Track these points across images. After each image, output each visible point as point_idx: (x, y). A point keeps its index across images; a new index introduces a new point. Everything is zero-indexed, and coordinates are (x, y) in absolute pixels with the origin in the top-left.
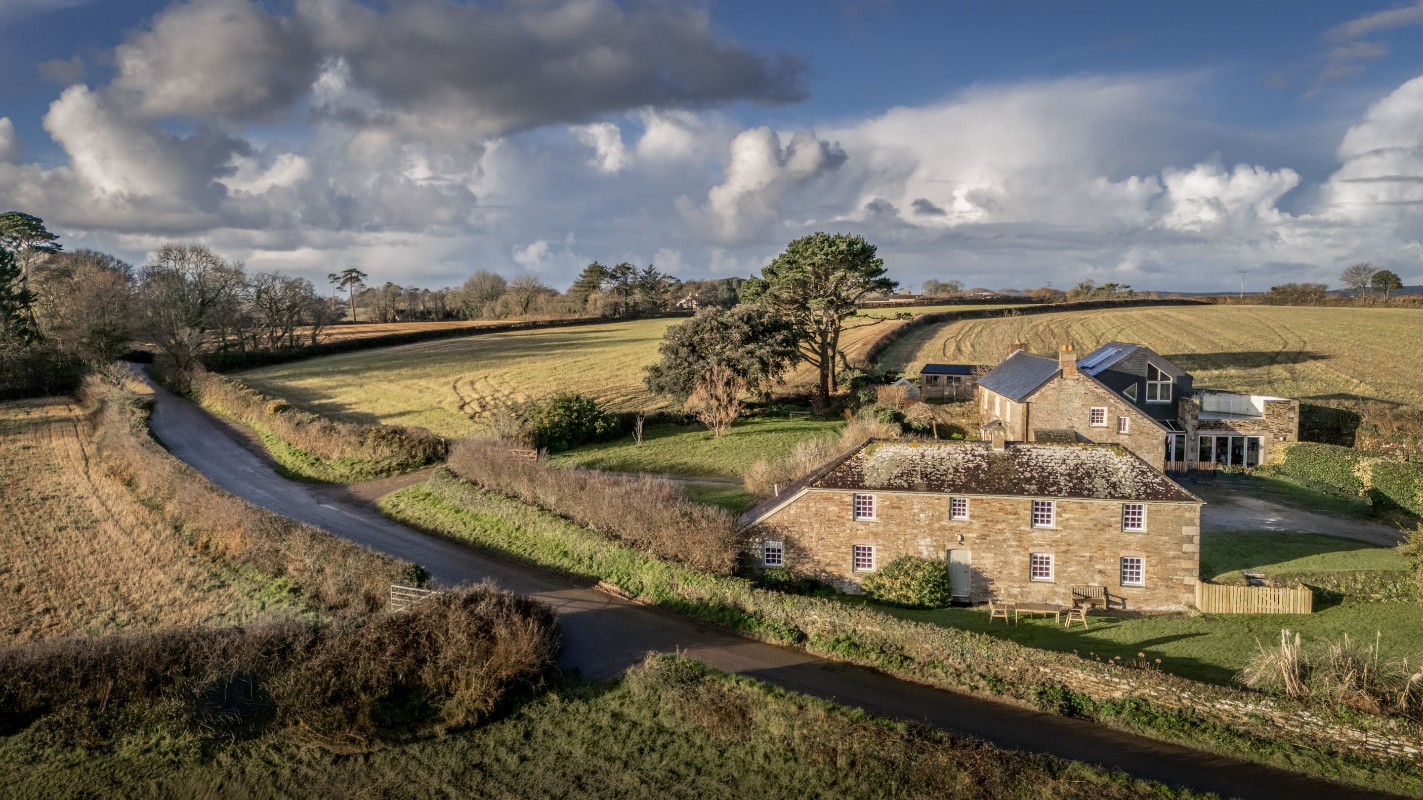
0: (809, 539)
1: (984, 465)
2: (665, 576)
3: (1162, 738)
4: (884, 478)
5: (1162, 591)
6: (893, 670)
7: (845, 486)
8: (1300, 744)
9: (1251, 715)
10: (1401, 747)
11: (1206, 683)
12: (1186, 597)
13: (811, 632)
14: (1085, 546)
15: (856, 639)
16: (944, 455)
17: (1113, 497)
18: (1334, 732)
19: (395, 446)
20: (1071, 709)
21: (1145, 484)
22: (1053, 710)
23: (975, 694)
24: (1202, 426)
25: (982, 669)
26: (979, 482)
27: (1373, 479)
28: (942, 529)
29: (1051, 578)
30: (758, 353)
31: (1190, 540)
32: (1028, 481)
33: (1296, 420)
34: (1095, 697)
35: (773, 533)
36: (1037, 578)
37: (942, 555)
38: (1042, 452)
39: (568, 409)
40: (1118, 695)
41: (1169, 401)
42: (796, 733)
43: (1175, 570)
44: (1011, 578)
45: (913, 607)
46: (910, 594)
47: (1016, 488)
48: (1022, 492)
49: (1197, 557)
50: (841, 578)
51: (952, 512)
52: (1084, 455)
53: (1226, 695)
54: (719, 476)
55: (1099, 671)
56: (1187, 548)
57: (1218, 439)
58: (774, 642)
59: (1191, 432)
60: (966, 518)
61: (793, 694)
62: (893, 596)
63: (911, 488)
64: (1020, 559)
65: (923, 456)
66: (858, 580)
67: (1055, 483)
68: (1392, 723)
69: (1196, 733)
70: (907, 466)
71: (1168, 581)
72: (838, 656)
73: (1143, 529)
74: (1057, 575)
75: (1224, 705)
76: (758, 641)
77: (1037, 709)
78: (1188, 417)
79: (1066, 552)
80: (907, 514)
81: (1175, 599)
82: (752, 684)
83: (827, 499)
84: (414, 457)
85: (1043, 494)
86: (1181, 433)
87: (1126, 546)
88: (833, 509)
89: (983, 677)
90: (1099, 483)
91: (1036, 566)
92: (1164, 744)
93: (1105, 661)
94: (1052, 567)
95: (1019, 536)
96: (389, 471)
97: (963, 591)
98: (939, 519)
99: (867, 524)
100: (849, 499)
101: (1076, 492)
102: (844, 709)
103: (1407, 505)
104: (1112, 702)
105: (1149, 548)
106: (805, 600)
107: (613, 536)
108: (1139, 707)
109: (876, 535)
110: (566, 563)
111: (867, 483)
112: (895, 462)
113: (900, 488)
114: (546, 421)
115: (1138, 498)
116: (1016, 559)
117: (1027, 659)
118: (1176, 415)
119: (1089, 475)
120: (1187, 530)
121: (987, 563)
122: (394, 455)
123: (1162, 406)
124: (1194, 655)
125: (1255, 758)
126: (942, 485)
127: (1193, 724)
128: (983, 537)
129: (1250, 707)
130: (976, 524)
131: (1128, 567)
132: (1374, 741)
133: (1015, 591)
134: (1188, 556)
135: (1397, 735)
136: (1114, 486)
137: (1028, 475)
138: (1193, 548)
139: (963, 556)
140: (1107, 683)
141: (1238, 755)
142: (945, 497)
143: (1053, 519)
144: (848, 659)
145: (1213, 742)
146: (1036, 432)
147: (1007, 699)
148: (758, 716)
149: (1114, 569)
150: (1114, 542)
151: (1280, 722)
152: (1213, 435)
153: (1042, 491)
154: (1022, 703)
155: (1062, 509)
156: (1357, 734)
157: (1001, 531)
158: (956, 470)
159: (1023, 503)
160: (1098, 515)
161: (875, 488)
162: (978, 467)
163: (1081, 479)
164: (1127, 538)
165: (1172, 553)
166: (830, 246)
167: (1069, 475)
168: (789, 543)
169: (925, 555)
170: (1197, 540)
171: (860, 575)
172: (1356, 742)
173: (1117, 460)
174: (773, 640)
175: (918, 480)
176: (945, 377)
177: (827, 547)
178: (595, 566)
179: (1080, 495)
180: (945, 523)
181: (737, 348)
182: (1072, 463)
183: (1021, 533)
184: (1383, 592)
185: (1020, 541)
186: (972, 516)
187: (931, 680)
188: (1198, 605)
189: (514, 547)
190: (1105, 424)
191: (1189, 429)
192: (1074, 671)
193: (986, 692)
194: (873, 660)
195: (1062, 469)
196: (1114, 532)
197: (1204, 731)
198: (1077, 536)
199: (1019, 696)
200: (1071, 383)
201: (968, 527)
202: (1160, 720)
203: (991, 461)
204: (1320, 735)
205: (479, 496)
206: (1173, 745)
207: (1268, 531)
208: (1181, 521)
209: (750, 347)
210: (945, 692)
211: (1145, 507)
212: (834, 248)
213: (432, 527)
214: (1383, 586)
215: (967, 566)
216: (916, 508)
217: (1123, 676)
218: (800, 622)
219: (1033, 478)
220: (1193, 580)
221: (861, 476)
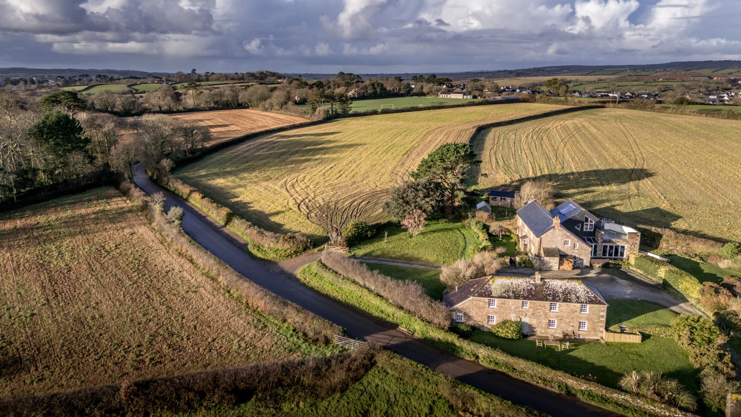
0: (472, 313)
1: (534, 288)
2: (425, 328)
3: (597, 405)
4: (499, 293)
5: (592, 333)
6: (510, 374)
7: (485, 296)
8: (636, 409)
9: (623, 399)
10: (665, 413)
11: (610, 388)
12: (600, 335)
13: (481, 356)
14: (567, 318)
15: (497, 361)
16: (519, 283)
17: (578, 302)
18: (646, 406)
19: (291, 244)
20: (569, 392)
21: (588, 297)
22: (563, 392)
23: (538, 385)
24: (604, 241)
25: (540, 375)
26: (532, 295)
27: (665, 276)
28: (519, 311)
29: (555, 327)
30: (430, 203)
31: (603, 317)
32: (549, 295)
33: (639, 240)
34: (576, 388)
35: (460, 311)
36: (551, 327)
37: (519, 320)
38: (553, 283)
39: (358, 228)
40: (583, 388)
41: (592, 230)
42: (491, 408)
43: (597, 326)
44: (542, 327)
45: (510, 339)
46: (509, 335)
47: (545, 298)
48: (547, 300)
49: (605, 322)
50: (483, 326)
51: (523, 305)
52: (568, 284)
53: (616, 392)
54: (422, 261)
55: (577, 381)
56: (602, 319)
57: (610, 246)
58: (468, 359)
59: (600, 244)
60: (528, 307)
61: (488, 394)
62: (503, 335)
63: (509, 297)
64: (545, 321)
65: (512, 284)
66: (489, 327)
67: (558, 296)
68: (663, 406)
69: (607, 404)
70: (507, 288)
71: (594, 330)
72: (492, 366)
73: (587, 312)
74: (557, 327)
75: (615, 395)
76: (462, 359)
77: (558, 392)
78: (599, 238)
79: (561, 319)
80: (507, 306)
81: (596, 335)
82: (475, 390)
83: (480, 300)
84: (299, 248)
85: (554, 301)
86: (596, 244)
87: (581, 318)
88: (481, 304)
89: (540, 378)
90: (573, 296)
91: (550, 323)
92: (597, 407)
93: (579, 377)
94: (556, 324)
95: (545, 314)
96: (291, 255)
97: (525, 331)
98: (518, 308)
99: (493, 309)
100: (487, 301)
101: (565, 300)
102: (505, 401)
103: (676, 288)
104: (582, 391)
105: (589, 319)
106: (478, 345)
107: (401, 308)
108: (590, 394)
109: (496, 312)
110: (383, 316)
111: (493, 295)
112: (503, 286)
113: (505, 297)
114: (350, 234)
115: (586, 303)
116: (544, 321)
117: (554, 374)
118: (594, 236)
119: (569, 293)
120: (602, 314)
121: (534, 322)
122: (291, 247)
123: (589, 232)
124: (604, 365)
125: (624, 414)
126: (519, 296)
127: (606, 400)
128: (533, 314)
129: (623, 397)
130: (531, 310)
131: (581, 324)
132: (658, 410)
133: (543, 331)
134: (602, 322)
135: (664, 409)
136: (578, 298)
137: (549, 293)
138: (604, 319)
139: (526, 320)
140: (580, 385)
141: (619, 412)
142: (520, 301)
143: (557, 308)
144: (495, 368)
145: (611, 408)
146: (544, 249)
147: (548, 388)
148: (478, 401)
149: (577, 325)
150: (577, 317)
151: (631, 402)
152: (608, 245)
153: (554, 300)
154: (553, 389)
155: (560, 306)
156: (653, 408)
157: (539, 312)
158: (524, 290)
159: (547, 304)
160: (572, 308)
161: (496, 297)
162: (531, 289)
163: (567, 294)
164: (582, 315)
165: (596, 321)
166: (457, 153)
167: (563, 293)
168: (465, 314)
169: (513, 320)
170: (605, 317)
171: (490, 325)
172: (653, 410)
173: (579, 287)
174: (467, 358)
175: (511, 294)
176: (500, 198)
177: (478, 316)
178: (395, 319)
179: (566, 301)
180: (520, 309)
181: (422, 200)
182: (564, 287)
183: (546, 313)
184: (664, 334)
185: (546, 315)
186: (530, 307)
187: (523, 379)
188: (604, 338)
189: (361, 307)
190: (569, 245)
191: (599, 243)
192: (569, 380)
193: (541, 385)
194: (503, 370)
195: (560, 290)
196: (577, 314)
197: (609, 403)
198: (565, 314)
199: (552, 387)
200: (557, 231)
201: (528, 311)
202: (596, 399)
203: (536, 286)
204: (642, 407)
205: (341, 280)
206: (600, 408)
207: (627, 299)
208: (600, 311)
209: (427, 200)
210: (528, 383)
211: (588, 306)
212: (459, 154)
213: (325, 293)
214: (665, 332)
215: (527, 323)
216: (510, 304)
217: (585, 383)
218: (476, 352)
219: (550, 294)
220: (603, 329)
221: (491, 292)
